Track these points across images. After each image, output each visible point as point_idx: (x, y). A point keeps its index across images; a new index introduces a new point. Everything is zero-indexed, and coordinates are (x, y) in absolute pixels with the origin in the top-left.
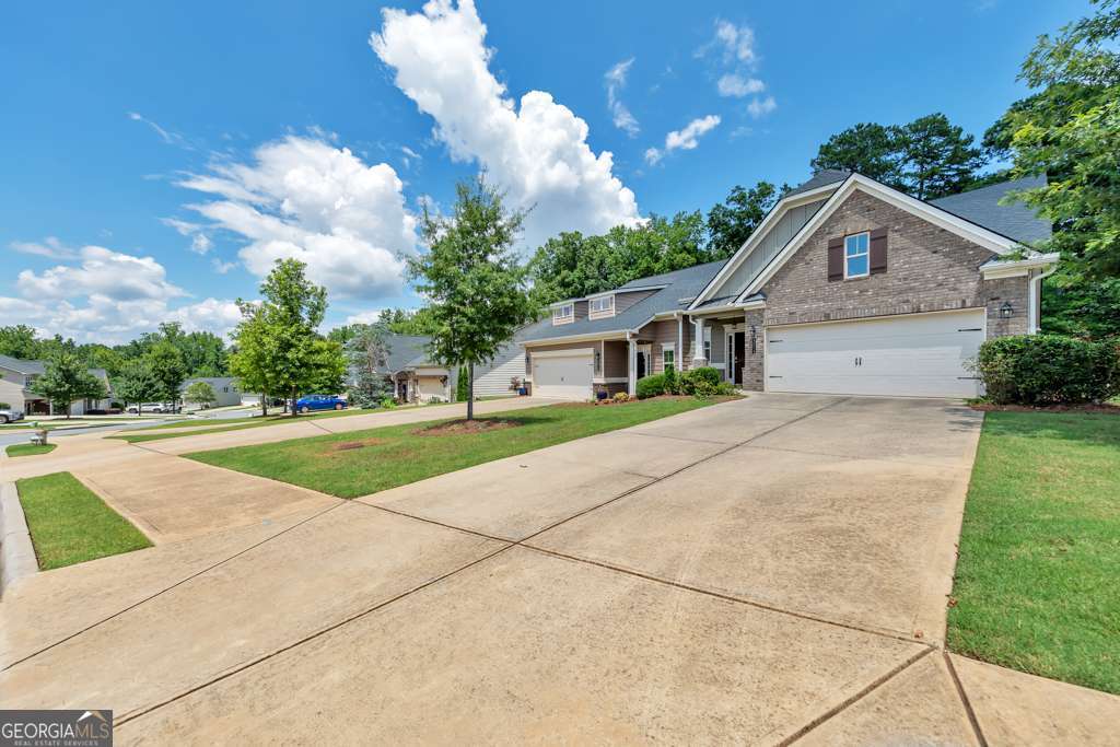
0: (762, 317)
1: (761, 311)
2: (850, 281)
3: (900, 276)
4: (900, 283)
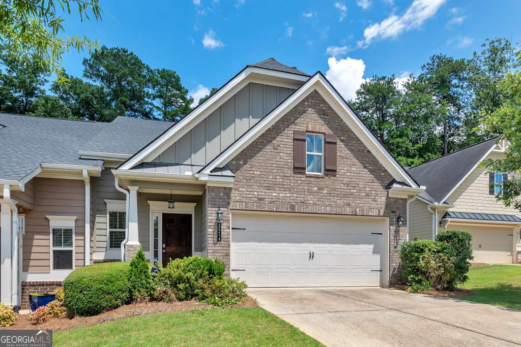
0: (229, 198)
1: (227, 191)
2: (310, 177)
3: (345, 182)
4: (345, 188)
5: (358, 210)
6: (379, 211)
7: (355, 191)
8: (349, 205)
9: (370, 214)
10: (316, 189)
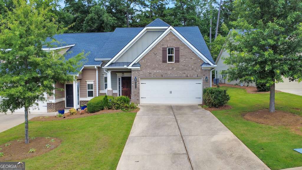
0: (139, 73)
1: (138, 71)
2: (169, 64)
3: (183, 65)
4: (183, 67)
5: (188, 75)
6: (198, 75)
7: (187, 68)
8: (184, 73)
9: (194, 76)
10: (171, 68)
